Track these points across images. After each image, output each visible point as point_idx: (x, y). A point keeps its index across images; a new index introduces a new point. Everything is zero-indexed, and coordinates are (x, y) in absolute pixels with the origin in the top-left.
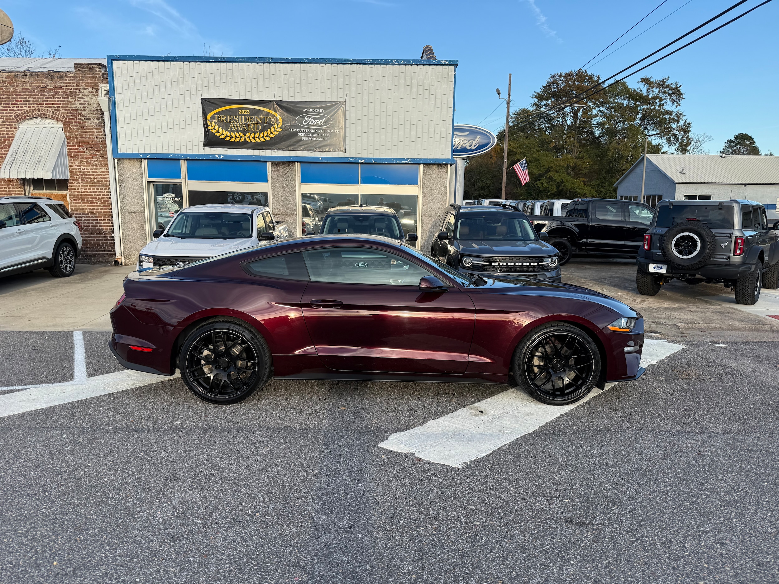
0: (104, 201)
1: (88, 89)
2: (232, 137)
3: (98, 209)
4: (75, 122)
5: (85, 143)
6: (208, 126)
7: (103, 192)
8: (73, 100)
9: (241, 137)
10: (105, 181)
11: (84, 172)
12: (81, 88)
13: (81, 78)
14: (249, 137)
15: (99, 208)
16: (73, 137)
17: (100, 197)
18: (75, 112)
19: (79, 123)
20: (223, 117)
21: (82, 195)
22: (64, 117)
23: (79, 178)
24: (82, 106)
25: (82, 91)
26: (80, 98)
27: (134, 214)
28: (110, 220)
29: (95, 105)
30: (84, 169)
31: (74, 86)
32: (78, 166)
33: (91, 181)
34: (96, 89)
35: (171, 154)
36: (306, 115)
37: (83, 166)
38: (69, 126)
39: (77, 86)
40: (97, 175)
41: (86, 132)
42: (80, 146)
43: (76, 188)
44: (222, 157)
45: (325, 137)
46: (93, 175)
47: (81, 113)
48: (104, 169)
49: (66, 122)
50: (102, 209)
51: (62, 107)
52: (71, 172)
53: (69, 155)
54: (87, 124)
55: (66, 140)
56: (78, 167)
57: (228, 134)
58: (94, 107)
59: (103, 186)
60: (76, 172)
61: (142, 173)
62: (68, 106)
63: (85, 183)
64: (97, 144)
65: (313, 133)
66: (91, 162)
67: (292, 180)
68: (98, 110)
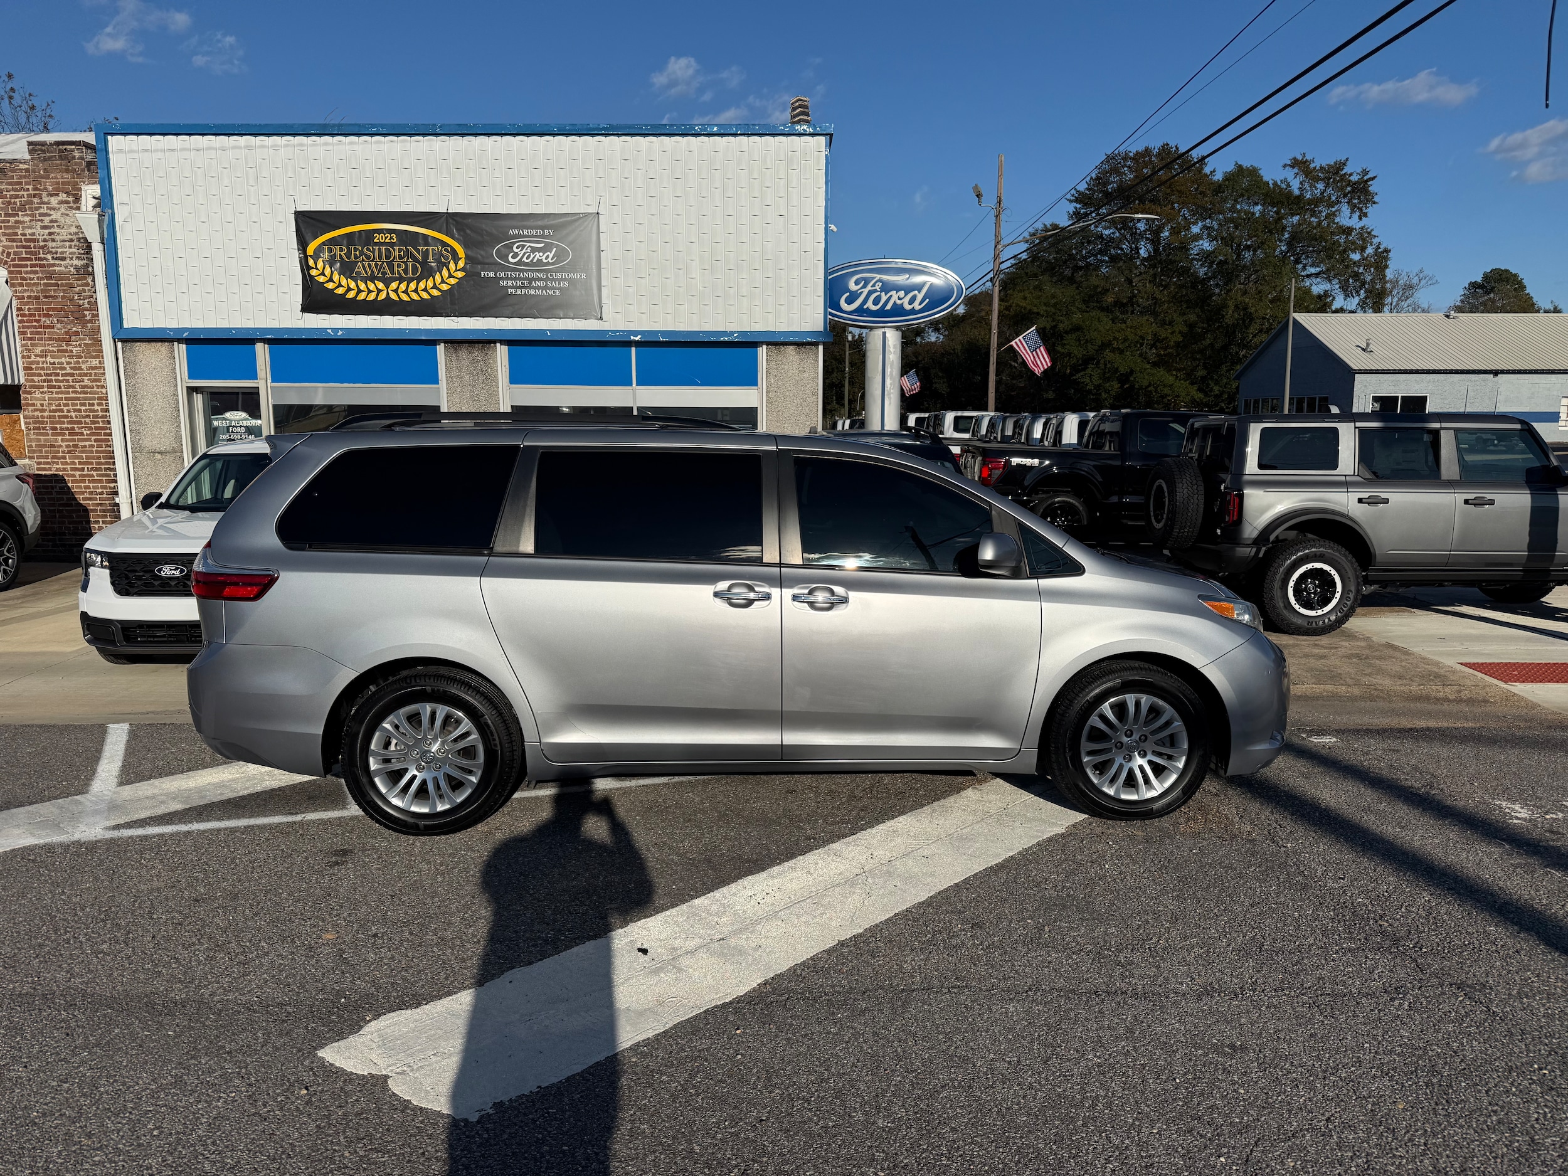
0: (97, 428)
1: (58, 195)
2: (359, 291)
3: (85, 446)
4: (32, 266)
5: (54, 309)
6: (309, 268)
7: (93, 411)
8: (27, 219)
9: (379, 291)
10: (98, 387)
11: (54, 369)
12: (44, 194)
13: (42, 172)
14: (396, 291)
15: (87, 444)
16: (29, 297)
17: (87, 420)
18: (32, 245)
19: (41, 266)
20: (341, 250)
21: (50, 417)
22: (9, 254)
23: (44, 381)
24: (47, 231)
25: (45, 199)
26: (41, 215)
27: (159, 456)
28: (110, 469)
29: (74, 229)
30: (54, 363)
31: (28, 190)
32: (41, 356)
33: (69, 387)
34: (74, 195)
35: (235, 329)
36: (514, 243)
37: (52, 357)
38: (20, 272)
39: (35, 189)
40: (80, 375)
41: (57, 285)
42: (45, 316)
43: (38, 403)
44: (340, 333)
45: (556, 288)
46: (72, 375)
47: (45, 246)
48: (95, 362)
49: (15, 266)
50: (92, 446)
51: (4, 234)
52: (25, 369)
53: (21, 333)
54: (57, 269)
55: (14, 303)
56: (41, 360)
57: (352, 285)
58: (70, 234)
59: (94, 399)
60: (37, 369)
61: (175, 369)
62: (16, 231)
63: (57, 393)
64: (80, 310)
65: (530, 280)
66: (69, 348)
67: (490, 379)
68: (79, 239)
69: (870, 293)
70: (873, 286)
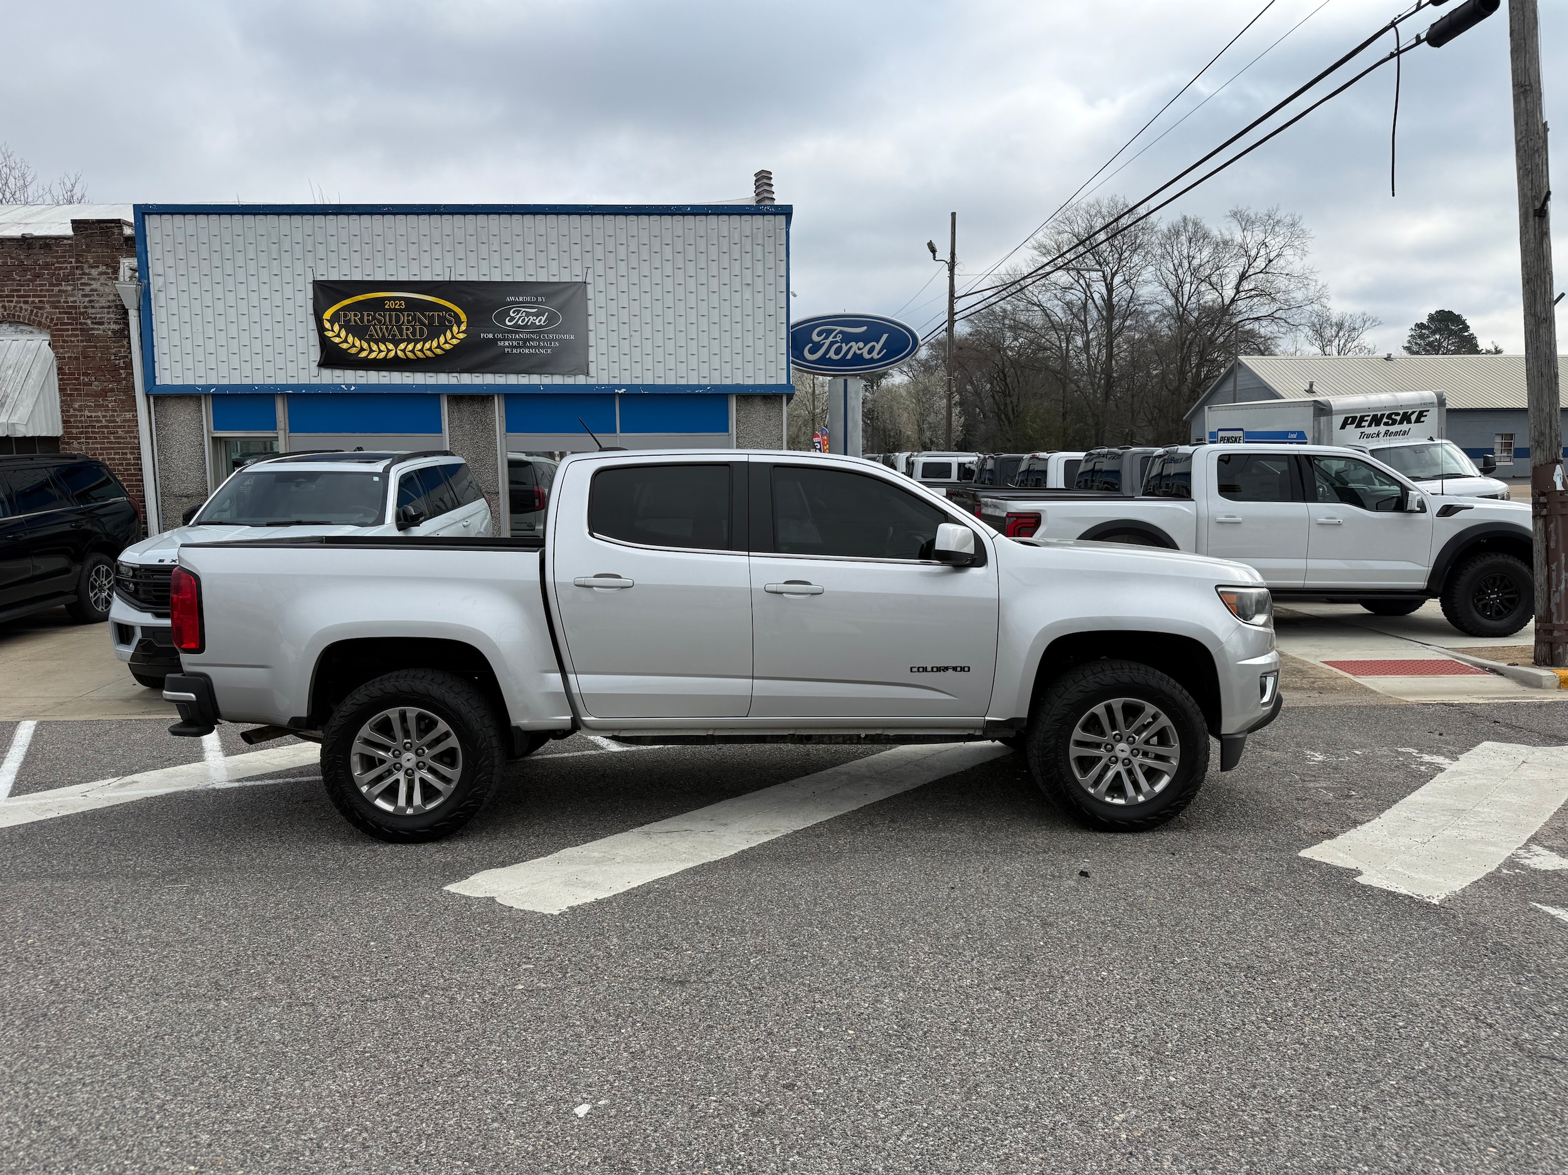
1: (98, 267)
4: (73, 330)
5: (92, 369)
6: (325, 330)
7: (127, 459)
8: (69, 288)
9: (389, 351)
10: (130, 437)
11: (91, 421)
12: (86, 266)
13: (84, 247)
14: (404, 351)
16: (70, 358)
17: (120, 468)
18: (74, 311)
19: (81, 330)
20: (355, 315)
22: (52, 319)
23: (82, 433)
24: (87, 299)
25: (87, 271)
26: (83, 284)
27: (186, 500)
29: (111, 298)
30: (91, 417)
31: (71, 262)
32: (80, 411)
33: (105, 438)
34: (113, 267)
35: (257, 385)
36: (511, 308)
37: (89, 411)
38: (62, 336)
39: (78, 262)
40: (114, 427)
41: (96, 347)
42: (84, 374)
44: (353, 388)
45: (548, 348)
46: (107, 427)
47: (86, 312)
48: (129, 415)
49: (57, 330)
51: (48, 302)
52: (64, 422)
53: (61, 390)
54: (96, 332)
55: (56, 363)
56: (80, 414)
57: (365, 345)
58: (109, 301)
59: (127, 448)
60: (75, 422)
61: (202, 421)
62: (59, 298)
63: (93, 443)
64: (116, 369)
65: (525, 341)
66: (107, 403)
67: (489, 428)
68: (116, 306)
69: (832, 344)
70: (835, 337)
